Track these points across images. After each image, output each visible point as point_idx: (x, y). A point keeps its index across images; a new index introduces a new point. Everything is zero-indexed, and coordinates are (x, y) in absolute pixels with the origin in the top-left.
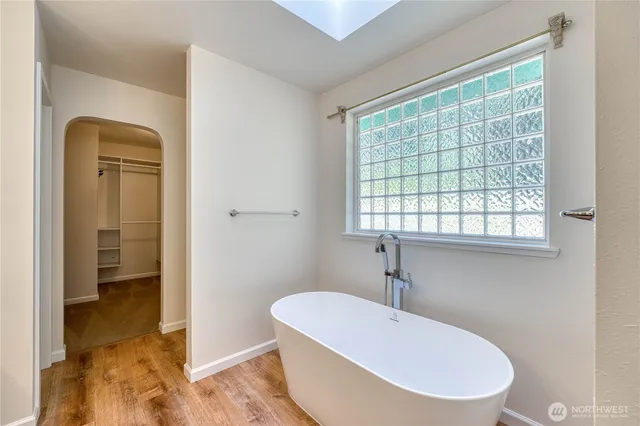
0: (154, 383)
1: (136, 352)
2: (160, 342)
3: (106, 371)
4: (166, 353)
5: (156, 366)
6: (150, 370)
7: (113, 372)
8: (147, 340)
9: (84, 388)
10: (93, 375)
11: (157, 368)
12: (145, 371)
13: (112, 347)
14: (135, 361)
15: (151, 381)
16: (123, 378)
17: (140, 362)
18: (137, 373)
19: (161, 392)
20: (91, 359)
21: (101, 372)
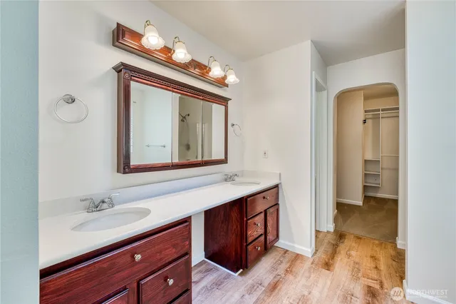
0: (376, 277)
1: (372, 250)
2: (393, 253)
3: (349, 250)
4: (394, 263)
5: (382, 267)
6: (376, 267)
7: (353, 253)
8: (383, 245)
9: (336, 253)
10: (343, 248)
11: (382, 268)
12: (373, 265)
13: (359, 238)
14: (369, 255)
15: (374, 274)
16: (357, 260)
17: (372, 257)
18: (367, 264)
19: (377, 287)
20: (345, 238)
21: (347, 249)
